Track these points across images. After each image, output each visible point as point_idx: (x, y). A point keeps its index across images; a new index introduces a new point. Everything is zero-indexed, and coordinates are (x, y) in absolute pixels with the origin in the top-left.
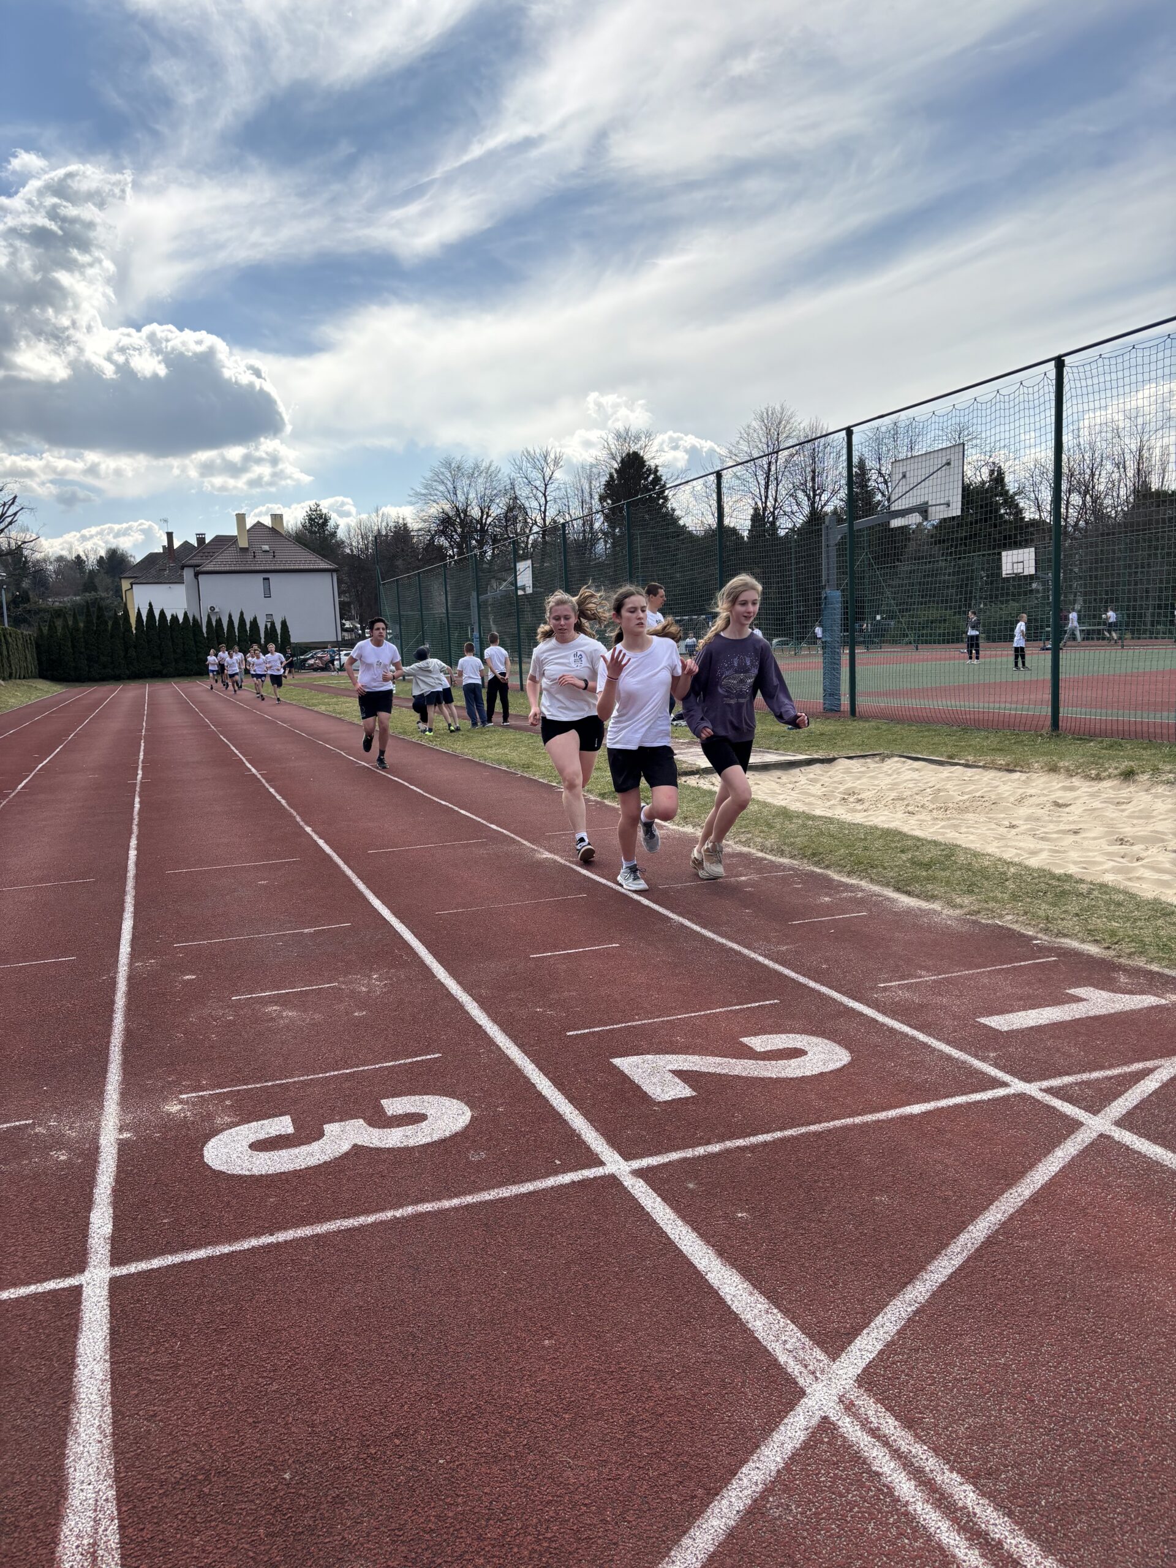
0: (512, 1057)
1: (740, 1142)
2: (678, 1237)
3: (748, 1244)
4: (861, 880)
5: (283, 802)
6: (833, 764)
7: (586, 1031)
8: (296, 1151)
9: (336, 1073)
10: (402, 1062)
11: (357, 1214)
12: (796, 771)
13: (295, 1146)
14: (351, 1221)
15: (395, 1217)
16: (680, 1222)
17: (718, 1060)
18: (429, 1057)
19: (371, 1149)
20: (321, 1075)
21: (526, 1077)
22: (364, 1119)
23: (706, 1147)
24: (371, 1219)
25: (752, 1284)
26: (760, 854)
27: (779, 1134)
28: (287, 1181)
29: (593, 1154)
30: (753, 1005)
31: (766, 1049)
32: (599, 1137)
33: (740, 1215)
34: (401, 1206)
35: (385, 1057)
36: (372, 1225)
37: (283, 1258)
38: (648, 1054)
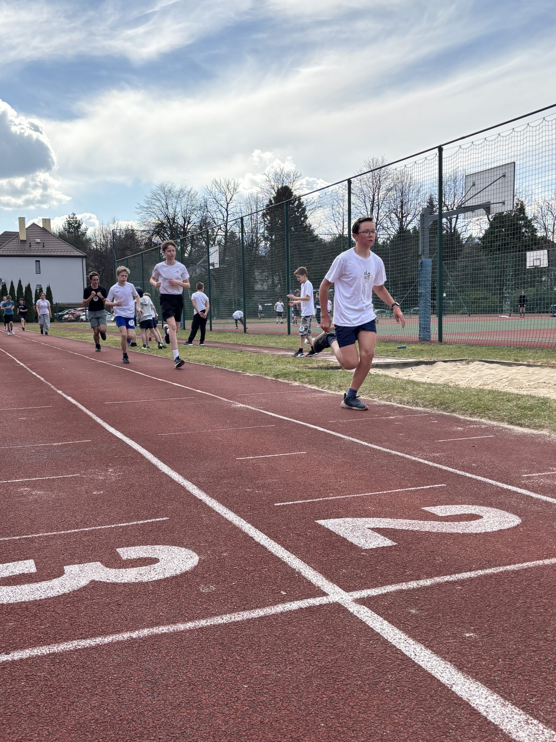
0: (230, 519)
1: (447, 578)
2: (413, 654)
3: (485, 660)
4: (481, 418)
5: (42, 379)
6: (434, 365)
7: (290, 503)
8: (38, 585)
9: (76, 530)
10: (135, 523)
11: (93, 636)
12: (409, 369)
13: (37, 582)
14: (88, 641)
15: (132, 638)
16: (411, 641)
17: (408, 521)
18: (158, 520)
19: (108, 584)
20: (63, 532)
21: (245, 533)
22: (102, 562)
23: (418, 582)
24: (108, 639)
25: (501, 696)
26: (400, 405)
27: (480, 572)
28: (27, 608)
29: (315, 587)
30: (425, 487)
31: (446, 515)
32: (318, 574)
33: (467, 635)
34: (137, 628)
35: (120, 520)
36: (108, 644)
37: (17, 674)
38: (347, 517)
